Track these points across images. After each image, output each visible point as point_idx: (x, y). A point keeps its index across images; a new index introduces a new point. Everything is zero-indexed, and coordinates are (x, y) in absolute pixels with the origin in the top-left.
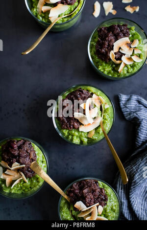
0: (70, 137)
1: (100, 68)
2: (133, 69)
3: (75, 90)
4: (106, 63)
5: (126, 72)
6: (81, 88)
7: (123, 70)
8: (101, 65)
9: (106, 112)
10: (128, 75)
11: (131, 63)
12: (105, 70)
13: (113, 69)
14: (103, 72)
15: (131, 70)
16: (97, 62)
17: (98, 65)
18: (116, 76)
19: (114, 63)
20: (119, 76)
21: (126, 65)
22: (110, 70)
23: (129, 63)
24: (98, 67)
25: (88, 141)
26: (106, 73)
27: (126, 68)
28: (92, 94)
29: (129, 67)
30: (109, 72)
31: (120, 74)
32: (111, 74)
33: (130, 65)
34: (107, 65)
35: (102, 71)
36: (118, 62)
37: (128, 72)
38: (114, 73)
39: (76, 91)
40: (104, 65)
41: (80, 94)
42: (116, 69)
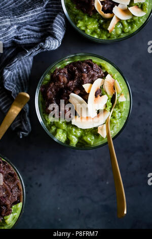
0: (53, 128)
1: (80, 24)
2: (132, 28)
3: (83, 59)
4: (89, 16)
5: (119, 32)
6: (91, 60)
7: (116, 28)
8: (82, 20)
9: (119, 108)
10: (123, 36)
11: (128, 18)
12: (87, 28)
13: (101, 27)
14: (84, 31)
15: (128, 29)
16: (76, 15)
17: (77, 20)
18: (105, 37)
19: (101, 17)
20: (109, 37)
21: (120, 21)
22: (95, 29)
23: (124, 17)
24: (76, 24)
25: (78, 142)
26: (88, 32)
27: (120, 26)
28: (106, 74)
29: (126, 24)
30: (94, 32)
31: (111, 34)
32: (98, 34)
33: (127, 21)
34: (91, 20)
35: (83, 28)
36: (108, 15)
37: (123, 32)
38: (102, 32)
39: (83, 62)
40: (87, 19)
41: (87, 68)
42: (104, 26)
